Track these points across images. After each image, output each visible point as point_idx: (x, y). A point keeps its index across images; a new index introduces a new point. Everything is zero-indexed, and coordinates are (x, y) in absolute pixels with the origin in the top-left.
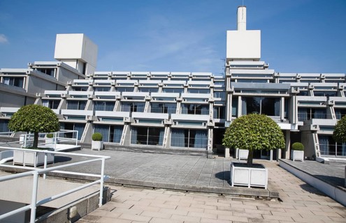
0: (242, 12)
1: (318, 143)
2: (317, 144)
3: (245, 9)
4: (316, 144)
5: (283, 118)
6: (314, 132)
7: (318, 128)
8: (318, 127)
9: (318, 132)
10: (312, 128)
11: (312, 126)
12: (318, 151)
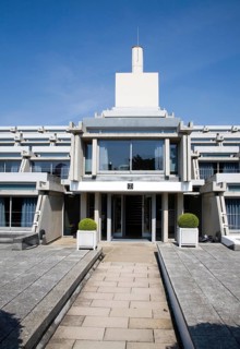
0: (137, 54)
1: (225, 212)
2: (223, 213)
3: (140, 49)
4: (221, 215)
5: (168, 174)
6: (218, 193)
7: (225, 188)
8: (225, 185)
9: (225, 194)
10: (216, 188)
11: (214, 183)
12: (224, 225)
